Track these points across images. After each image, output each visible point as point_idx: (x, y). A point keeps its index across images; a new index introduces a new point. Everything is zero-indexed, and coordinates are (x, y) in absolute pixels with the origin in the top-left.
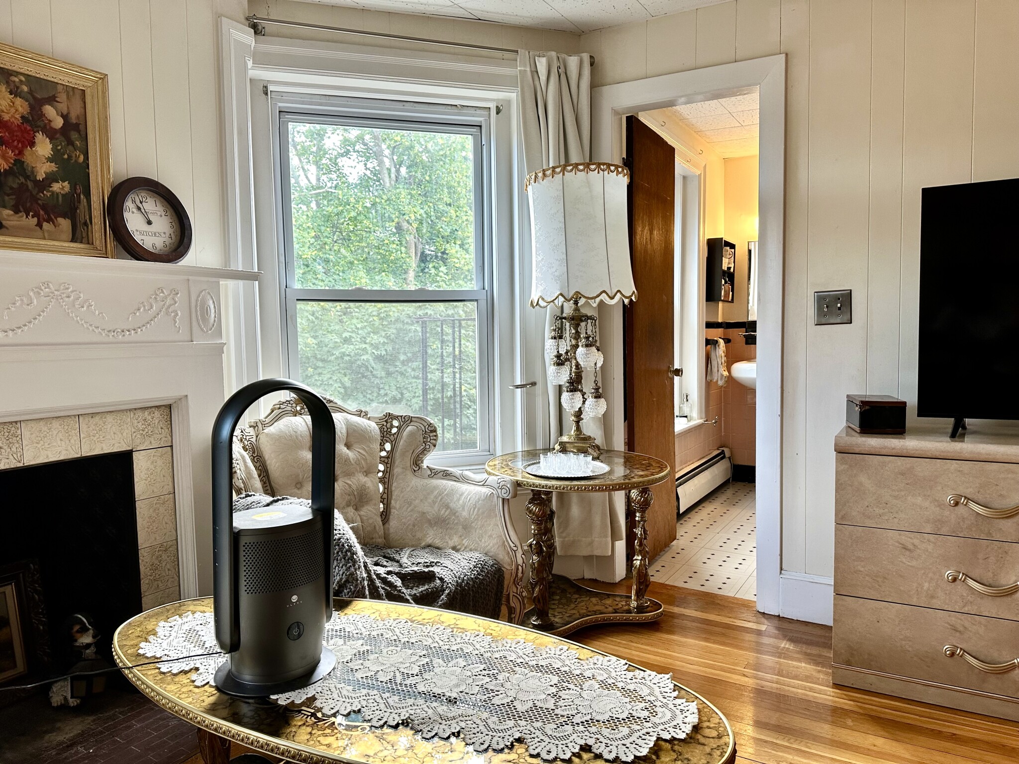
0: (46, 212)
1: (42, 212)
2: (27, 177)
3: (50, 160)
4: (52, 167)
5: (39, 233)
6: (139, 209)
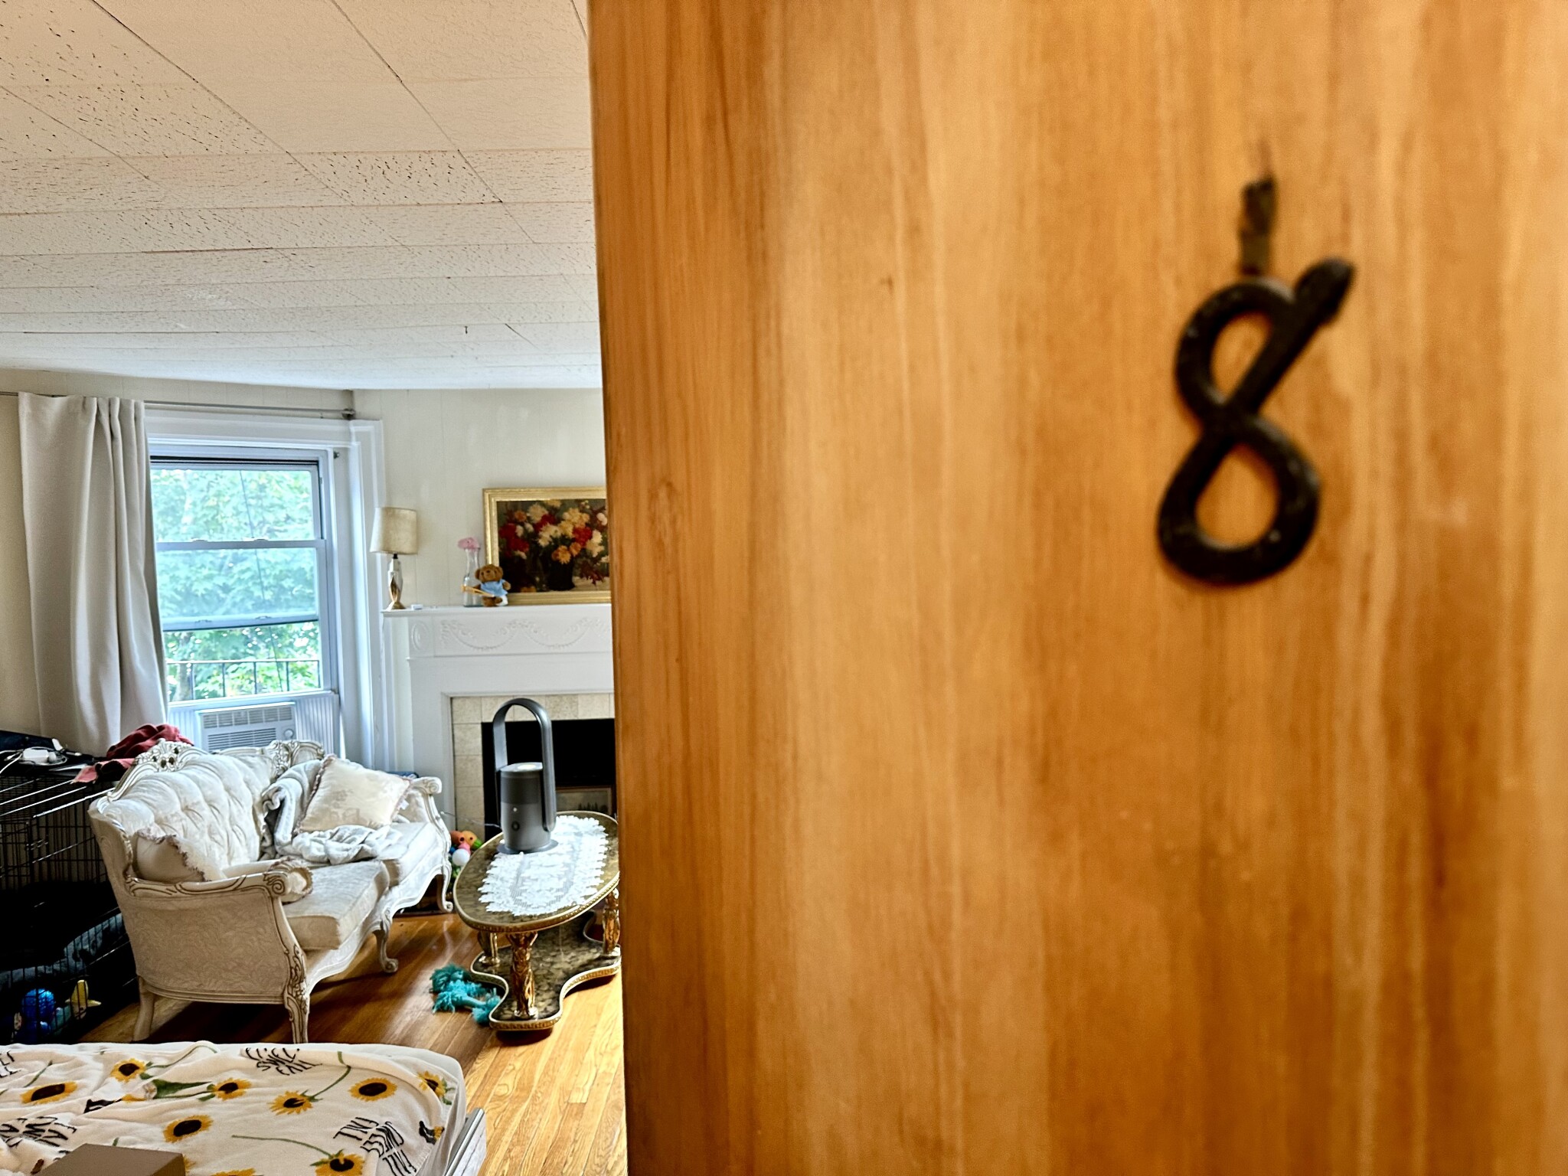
0: (598, 575)
1: (595, 576)
2: (587, 557)
3: (600, 544)
4: (599, 549)
5: (593, 586)
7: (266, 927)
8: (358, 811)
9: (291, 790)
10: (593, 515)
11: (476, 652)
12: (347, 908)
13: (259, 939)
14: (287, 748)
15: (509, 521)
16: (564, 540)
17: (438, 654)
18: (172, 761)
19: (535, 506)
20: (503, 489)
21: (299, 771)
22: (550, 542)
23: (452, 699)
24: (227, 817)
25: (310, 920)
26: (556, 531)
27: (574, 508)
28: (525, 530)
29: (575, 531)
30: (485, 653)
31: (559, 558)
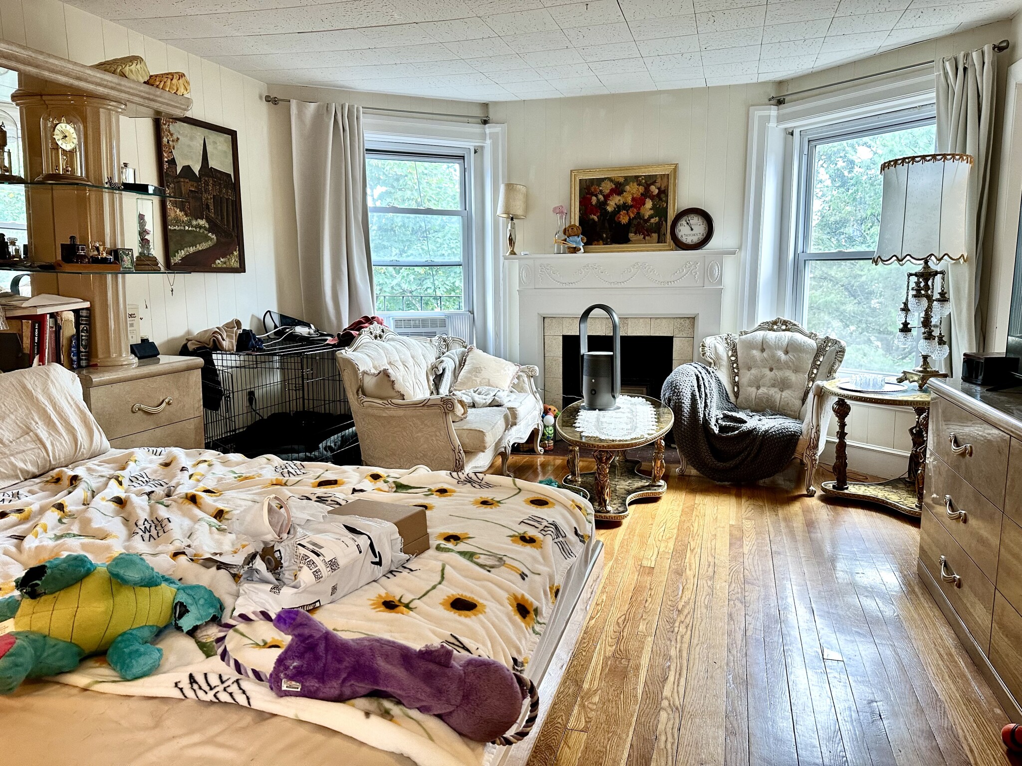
1: (646, 232)
2: (641, 219)
3: (651, 209)
4: (652, 212)
5: (644, 241)
6: (687, 223)
7: (442, 433)
8: (489, 380)
9: (449, 364)
10: (647, 188)
11: (561, 286)
12: (490, 428)
13: (437, 440)
14: (445, 341)
15: (587, 194)
16: (625, 207)
17: (537, 287)
18: (381, 336)
19: (606, 182)
20: (584, 171)
21: (453, 354)
22: (615, 209)
23: (544, 318)
24: (413, 373)
25: (468, 432)
26: (619, 200)
27: (633, 182)
28: (598, 200)
29: (633, 199)
30: (567, 287)
31: (620, 219)
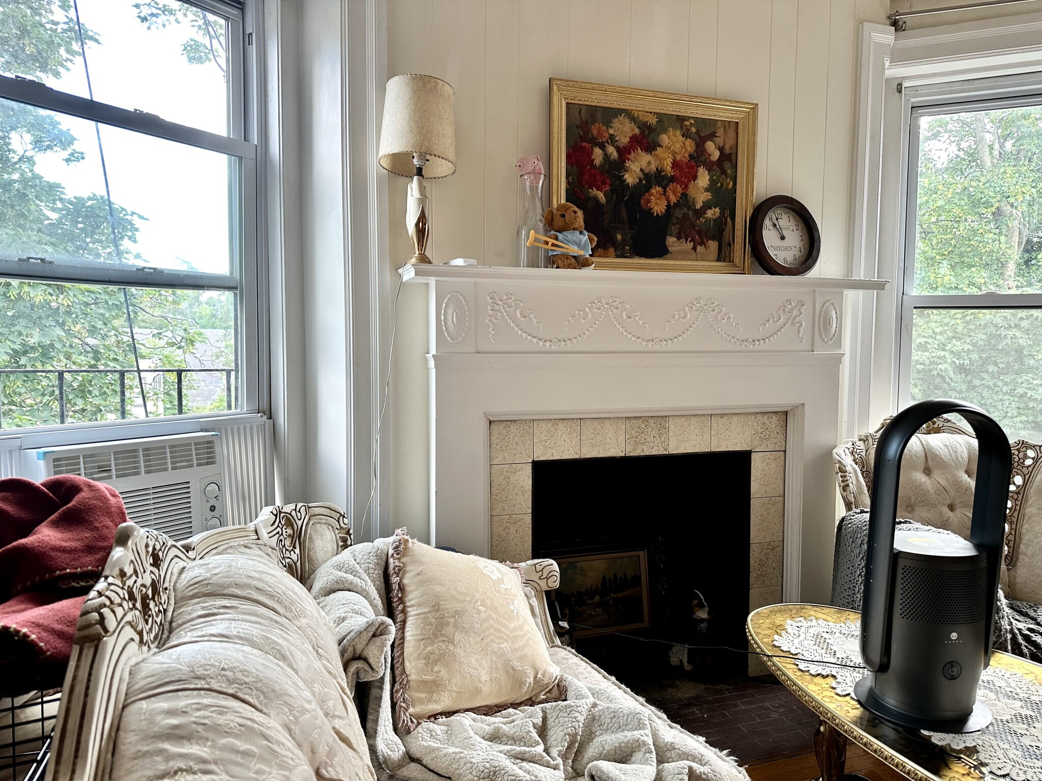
0: (700, 237)
1: (697, 237)
2: (689, 208)
3: (707, 190)
4: (707, 196)
5: (694, 256)
6: (775, 225)
11: (540, 346)
15: (582, 139)
16: (655, 178)
17: (482, 347)
19: (621, 117)
20: (578, 83)
22: (641, 180)
23: (489, 423)
26: (649, 163)
27: (675, 128)
28: (606, 156)
29: (675, 164)
30: (554, 348)
31: (651, 205)
